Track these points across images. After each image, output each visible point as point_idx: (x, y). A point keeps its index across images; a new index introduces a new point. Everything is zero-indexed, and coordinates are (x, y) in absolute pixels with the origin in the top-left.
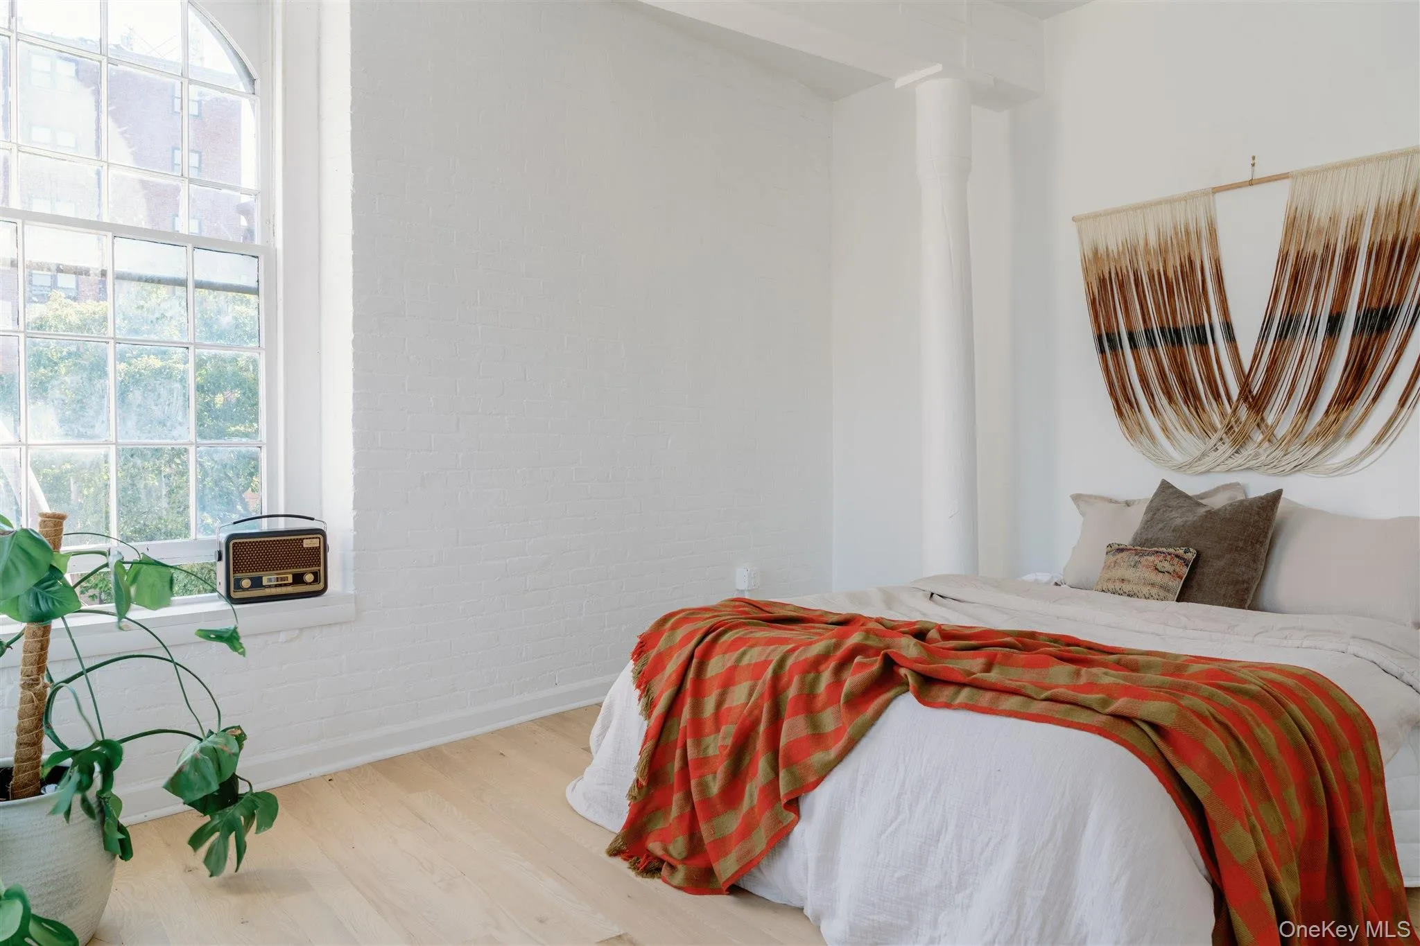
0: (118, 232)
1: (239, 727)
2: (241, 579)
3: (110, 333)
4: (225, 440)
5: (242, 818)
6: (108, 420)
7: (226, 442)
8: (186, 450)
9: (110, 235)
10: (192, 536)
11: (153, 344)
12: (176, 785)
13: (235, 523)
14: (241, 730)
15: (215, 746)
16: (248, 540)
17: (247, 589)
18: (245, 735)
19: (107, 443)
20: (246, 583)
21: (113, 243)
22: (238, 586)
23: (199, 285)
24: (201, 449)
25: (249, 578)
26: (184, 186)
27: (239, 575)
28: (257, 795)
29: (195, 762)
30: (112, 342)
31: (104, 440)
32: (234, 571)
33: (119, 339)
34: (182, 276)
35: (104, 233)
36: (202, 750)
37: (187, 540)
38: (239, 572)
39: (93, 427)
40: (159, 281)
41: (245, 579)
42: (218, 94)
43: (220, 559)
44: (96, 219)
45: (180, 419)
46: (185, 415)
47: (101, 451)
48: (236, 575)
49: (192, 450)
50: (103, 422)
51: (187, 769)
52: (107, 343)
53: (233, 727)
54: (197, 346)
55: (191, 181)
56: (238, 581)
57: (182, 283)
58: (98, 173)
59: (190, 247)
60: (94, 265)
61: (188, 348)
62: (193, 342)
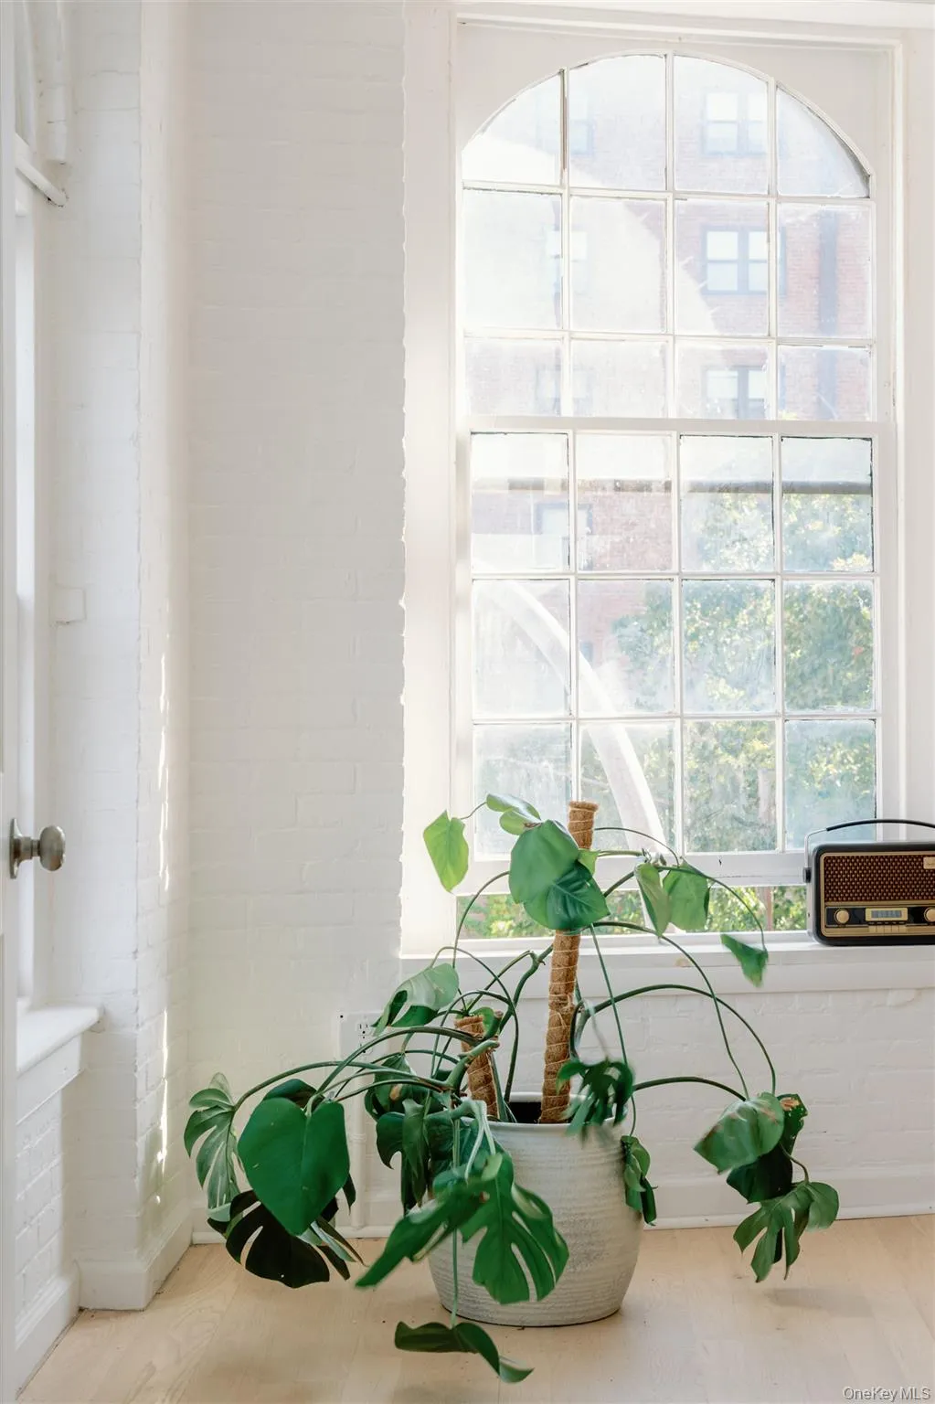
0: (685, 428)
1: (796, 1097)
2: (836, 910)
3: (675, 569)
4: (824, 709)
5: (793, 1212)
6: (673, 684)
7: (825, 713)
8: (772, 726)
9: (675, 434)
10: (779, 848)
11: (727, 578)
12: (710, 1147)
13: (829, 829)
14: (800, 1101)
15: (757, 1109)
16: (846, 854)
17: (844, 925)
18: (805, 1110)
19: (670, 716)
20: (842, 916)
21: (679, 444)
22: (832, 921)
23: (789, 489)
24: (792, 722)
25: (846, 909)
26: (770, 348)
27: (832, 904)
28: (814, 1185)
29: (731, 1123)
30: (676, 578)
31: (667, 711)
32: (825, 897)
33: (686, 575)
34: (767, 478)
35: (668, 432)
36: (740, 1111)
37: (771, 852)
38: (833, 900)
39: (654, 694)
40: (736, 489)
41: (840, 909)
42: (817, 208)
43: (808, 878)
44: (660, 416)
45: (763, 679)
46: (770, 676)
47: (663, 727)
48: (828, 903)
49: (779, 723)
50: (666, 687)
51: (721, 1130)
52: (672, 580)
53: (789, 1096)
54: (785, 576)
55: (780, 341)
56: (831, 914)
57: (766, 488)
58: (663, 351)
59: (776, 437)
60: (658, 476)
61: (773, 580)
62: (779, 571)
